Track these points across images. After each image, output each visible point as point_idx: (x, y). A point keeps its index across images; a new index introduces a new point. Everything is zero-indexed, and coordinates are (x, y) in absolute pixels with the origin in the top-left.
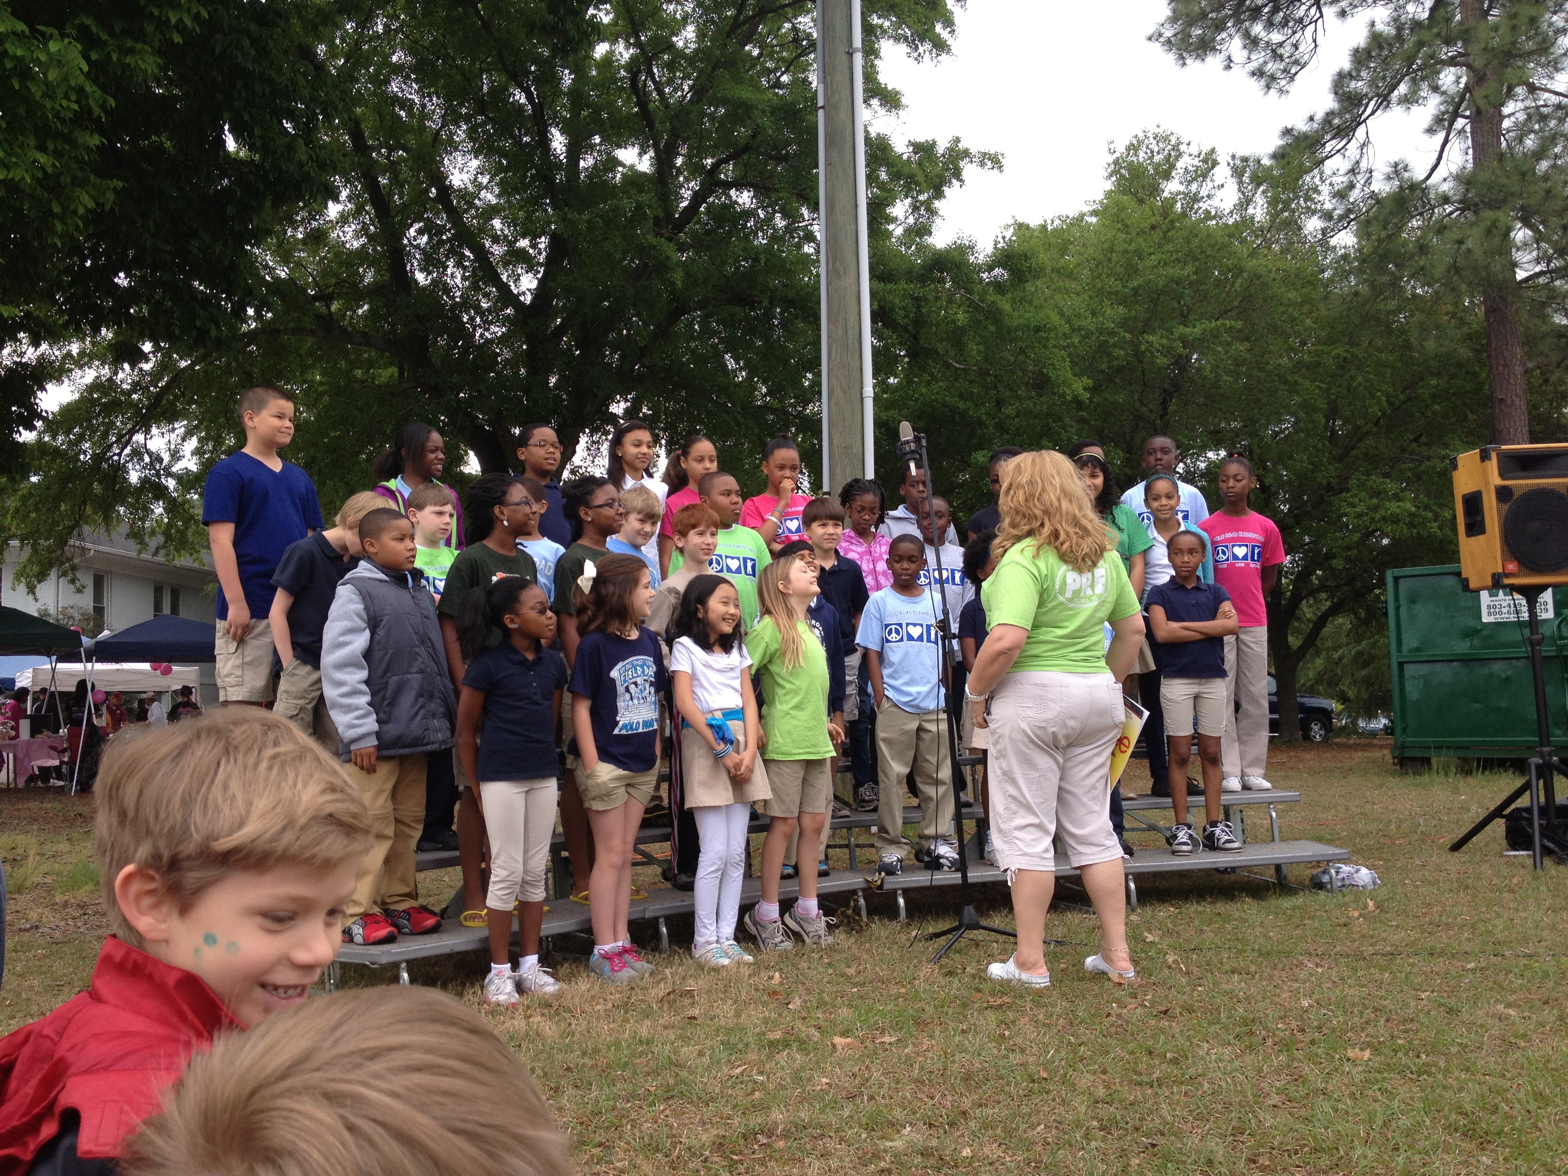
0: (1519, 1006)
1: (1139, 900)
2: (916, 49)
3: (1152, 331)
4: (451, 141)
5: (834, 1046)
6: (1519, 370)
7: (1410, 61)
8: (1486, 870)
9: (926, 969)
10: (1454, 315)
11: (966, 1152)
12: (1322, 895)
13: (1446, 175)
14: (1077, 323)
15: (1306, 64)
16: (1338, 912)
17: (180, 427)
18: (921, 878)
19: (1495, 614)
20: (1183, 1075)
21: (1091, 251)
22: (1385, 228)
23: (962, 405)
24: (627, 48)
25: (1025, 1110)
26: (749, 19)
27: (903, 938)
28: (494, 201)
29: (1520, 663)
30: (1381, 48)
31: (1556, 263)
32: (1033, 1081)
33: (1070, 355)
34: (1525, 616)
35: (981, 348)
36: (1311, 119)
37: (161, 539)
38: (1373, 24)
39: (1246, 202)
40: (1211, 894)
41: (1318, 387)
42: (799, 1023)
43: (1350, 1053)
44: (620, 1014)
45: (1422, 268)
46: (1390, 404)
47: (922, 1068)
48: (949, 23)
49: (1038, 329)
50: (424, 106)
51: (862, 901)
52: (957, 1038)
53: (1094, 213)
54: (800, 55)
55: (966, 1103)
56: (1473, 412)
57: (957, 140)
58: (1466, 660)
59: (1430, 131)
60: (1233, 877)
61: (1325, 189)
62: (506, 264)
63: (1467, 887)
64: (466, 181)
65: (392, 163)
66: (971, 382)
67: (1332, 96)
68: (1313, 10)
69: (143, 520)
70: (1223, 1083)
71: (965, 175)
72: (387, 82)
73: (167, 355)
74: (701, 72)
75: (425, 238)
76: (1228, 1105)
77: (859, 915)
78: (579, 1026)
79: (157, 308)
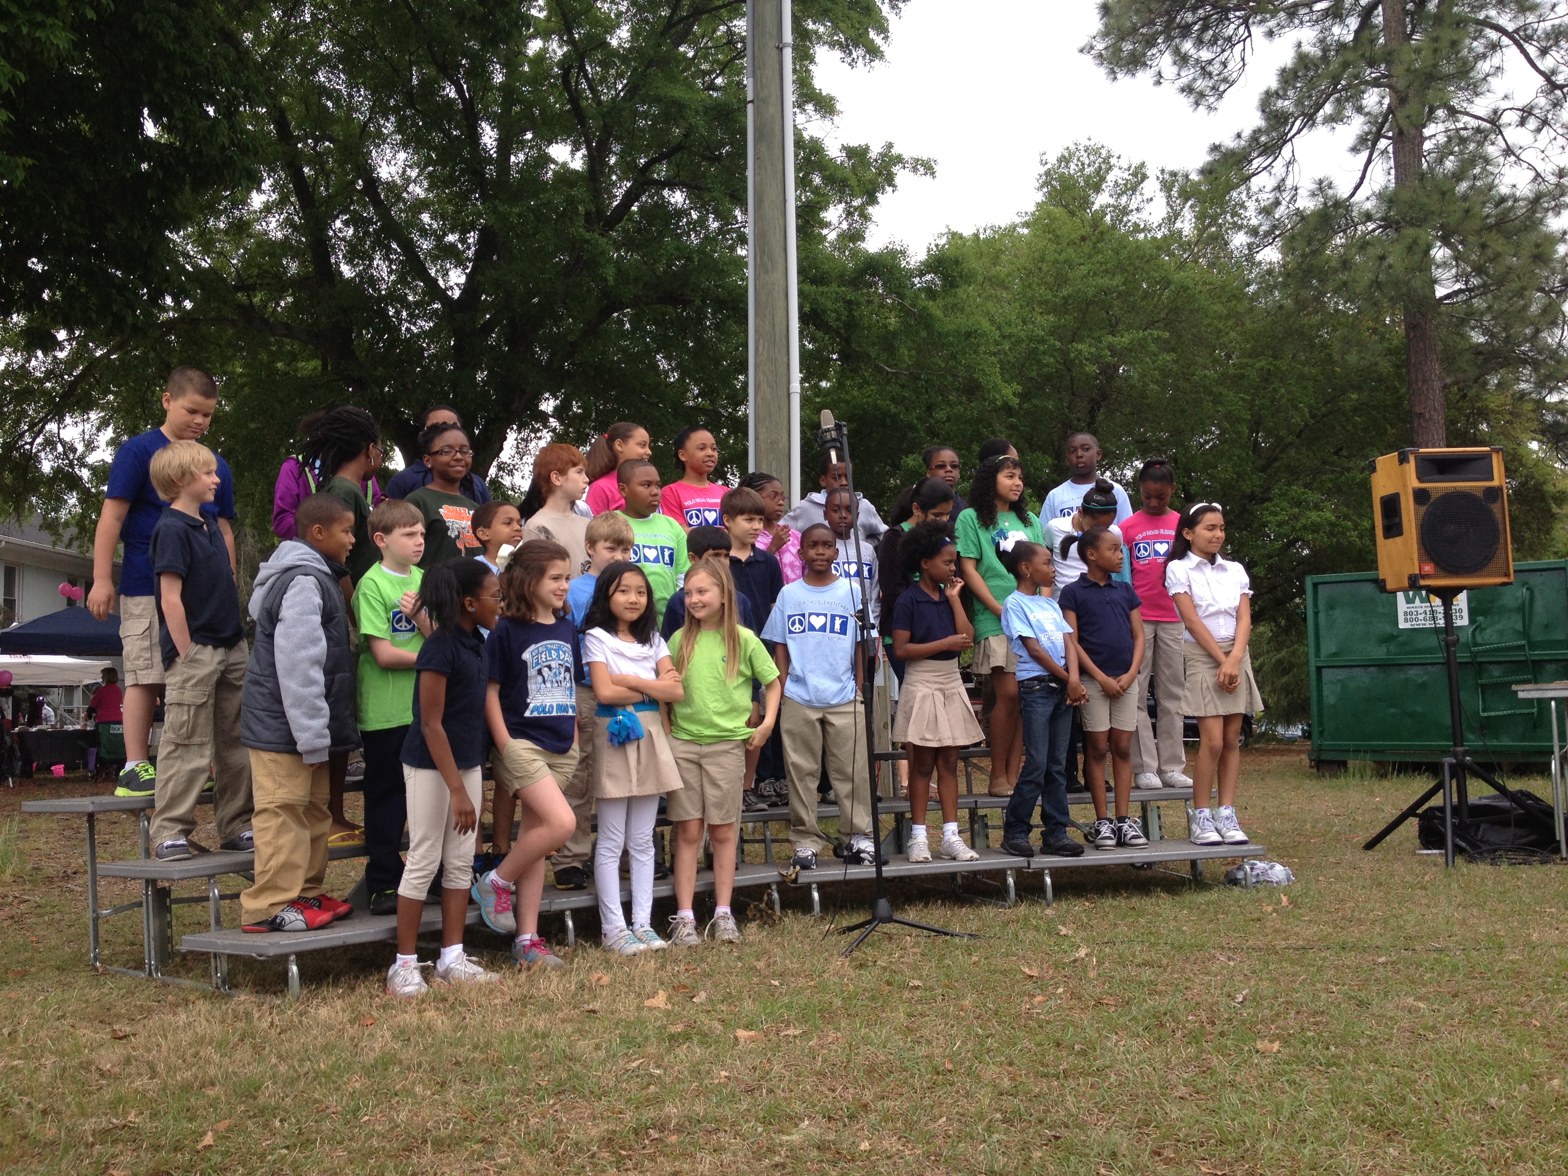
0: (1428, 999)
1: (1055, 895)
2: (850, 53)
3: (1081, 340)
4: (379, 134)
5: (736, 1038)
6: (1437, 385)
7: (1336, 80)
8: (1399, 868)
9: (838, 962)
10: (1375, 331)
11: (865, 1146)
12: (1236, 890)
13: (1369, 193)
14: (1008, 331)
15: (1234, 82)
16: (1251, 908)
17: (94, 416)
18: (835, 873)
19: (1412, 620)
20: (1090, 1067)
21: (1022, 260)
22: (1309, 244)
23: (893, 409)
24: (561, 47)
25: (927, 1102)
26: (682, 19)
27: (815, 932)
28: (422, 195)
29: (1434, 669)
30: (1307, 68)
31: (1475, 281)
32: (938, 1074)
33: (1000, 361)
34: (1441, 623)
35: (913, 353)
36: (1239, 136)
37: (74, 530)
38: (1299, 45)
39: (1174, 216)
40: (1126, 889)
41: (1242, 399)
42: (702, 1017)
43: (1259, 1046)
44: (516, 1009)
45: (1345, 284)
46: (1313, 416)
47: (825, 1061)
48: (883, 29)
49: (968, 335)
50: (351, 96)
51: (776, 895)
52: (863, 1031)
53: (1026, 225)
54: (735, 58)
55: (868, 1096)
56: (1392, 426)
57: (890, 146)
58: (1383, 666)
59: (1355, 150)
60: (1149, 873)
61: (1251, 205)
62: (435, 259)
63: (1380, 884)
64: (394, 173)
65: (318, 154)
66: (903, 386)
67: (1259, 114)
68: (1242, 29)
69: (56, 510)
70: (1130, 1075)
71: (897, 180)
72: (314, 72)
73: (82, 344)
74: (635, 70)
75: (351, 231)
76: (1134, 1097)
77: (772, 909)
78: (473, 1020)
79: (70, 293)
